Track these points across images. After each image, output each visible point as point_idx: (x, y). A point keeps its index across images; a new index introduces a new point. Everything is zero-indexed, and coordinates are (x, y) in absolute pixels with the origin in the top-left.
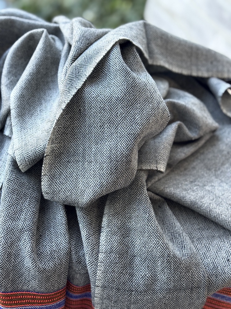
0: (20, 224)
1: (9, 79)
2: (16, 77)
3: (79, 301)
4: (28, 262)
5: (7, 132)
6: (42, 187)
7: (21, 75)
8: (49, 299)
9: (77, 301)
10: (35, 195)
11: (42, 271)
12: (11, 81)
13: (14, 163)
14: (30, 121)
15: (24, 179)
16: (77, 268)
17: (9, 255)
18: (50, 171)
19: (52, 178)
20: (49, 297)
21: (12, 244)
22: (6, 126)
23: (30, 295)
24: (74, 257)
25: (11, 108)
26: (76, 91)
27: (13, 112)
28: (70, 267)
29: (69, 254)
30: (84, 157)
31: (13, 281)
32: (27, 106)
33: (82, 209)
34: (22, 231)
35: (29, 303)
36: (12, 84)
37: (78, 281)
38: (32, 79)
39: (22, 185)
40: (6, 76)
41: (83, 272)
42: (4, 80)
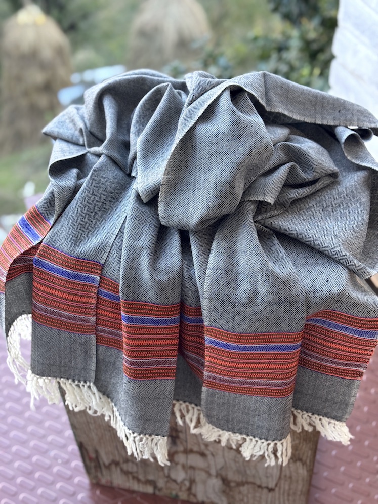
0: (140, 243)
1: (136, 127)
2: (143, 126)
3: (195, 326)
4: (146, 274)
5: (133, 174)
6: (159, 212)
7: (146, 124)
8: (164, 312)
9: (193, 326)
10: (154, 222)
11: (157, 283)
12: (139, 130)
13: (138, 196)
14: (153, 163)
15: (146, 209)
16: (188, 284)
17: (131, 268)
18: (166, 198)
19: (167, 204)
20: (164, 310)
21: (133, 259)
22: (133, 168)
23: (148, 305)
24: (185, 274)
25: (137, 151)
26: (188, 128)
27: (138, 155)
28: (183, 286)
29: (181, 270)
30: (195, 185)
31: (134, 292)
32: (151, 149)
33: (193, 232)
34: (142, 248)
35: (147, 314)
36: (139, 132)
37: (190, 301)
38: (157, 126)
39: (143, 213)
40: (134, 126)
41: (193, 289)
42: (133, 129)
